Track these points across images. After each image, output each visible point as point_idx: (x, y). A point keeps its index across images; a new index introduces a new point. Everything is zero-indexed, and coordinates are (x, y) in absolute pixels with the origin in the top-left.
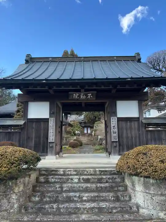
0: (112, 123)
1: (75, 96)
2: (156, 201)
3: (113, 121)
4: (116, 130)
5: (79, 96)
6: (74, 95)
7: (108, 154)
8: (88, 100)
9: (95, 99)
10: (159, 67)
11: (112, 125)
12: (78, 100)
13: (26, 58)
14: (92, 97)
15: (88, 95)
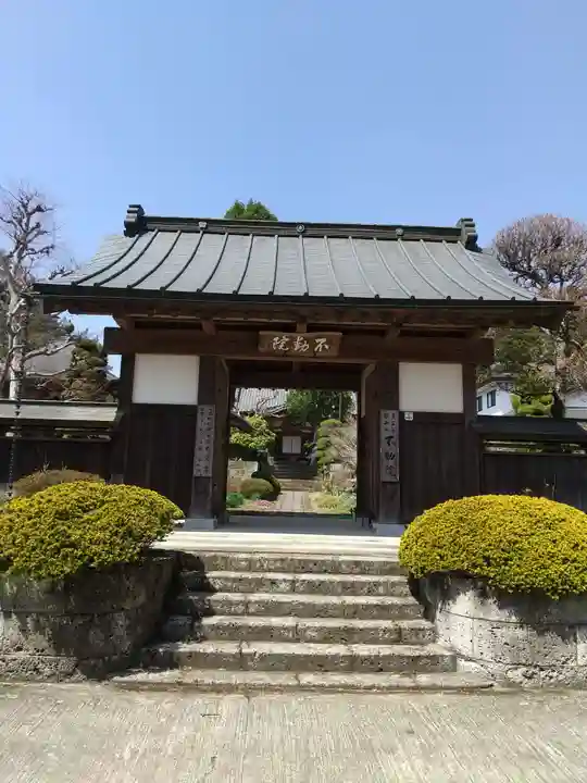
0: (383, 427)
1: (279, 342)
2: (504, 640)
3: (386, 423)
4: (395, 450)
5: (290, 344)
6: (276, 339)
7: (366, 520)
8: (315, 357)
9: (335, 354)
10: (529, 264)
11: (384, 435)
12: (285, 354)
13: (128, 217)
14: (327, 347)
15: (317, 341)
